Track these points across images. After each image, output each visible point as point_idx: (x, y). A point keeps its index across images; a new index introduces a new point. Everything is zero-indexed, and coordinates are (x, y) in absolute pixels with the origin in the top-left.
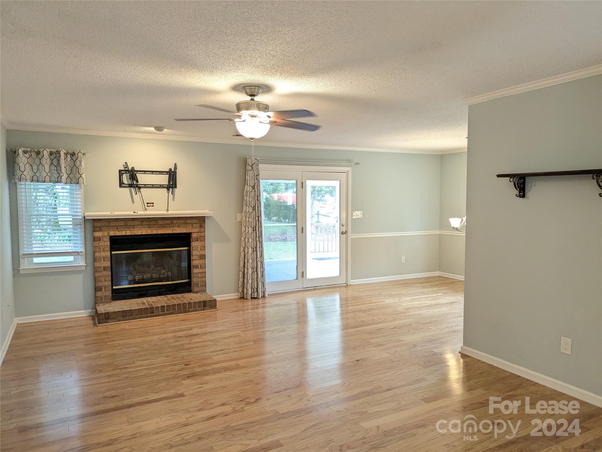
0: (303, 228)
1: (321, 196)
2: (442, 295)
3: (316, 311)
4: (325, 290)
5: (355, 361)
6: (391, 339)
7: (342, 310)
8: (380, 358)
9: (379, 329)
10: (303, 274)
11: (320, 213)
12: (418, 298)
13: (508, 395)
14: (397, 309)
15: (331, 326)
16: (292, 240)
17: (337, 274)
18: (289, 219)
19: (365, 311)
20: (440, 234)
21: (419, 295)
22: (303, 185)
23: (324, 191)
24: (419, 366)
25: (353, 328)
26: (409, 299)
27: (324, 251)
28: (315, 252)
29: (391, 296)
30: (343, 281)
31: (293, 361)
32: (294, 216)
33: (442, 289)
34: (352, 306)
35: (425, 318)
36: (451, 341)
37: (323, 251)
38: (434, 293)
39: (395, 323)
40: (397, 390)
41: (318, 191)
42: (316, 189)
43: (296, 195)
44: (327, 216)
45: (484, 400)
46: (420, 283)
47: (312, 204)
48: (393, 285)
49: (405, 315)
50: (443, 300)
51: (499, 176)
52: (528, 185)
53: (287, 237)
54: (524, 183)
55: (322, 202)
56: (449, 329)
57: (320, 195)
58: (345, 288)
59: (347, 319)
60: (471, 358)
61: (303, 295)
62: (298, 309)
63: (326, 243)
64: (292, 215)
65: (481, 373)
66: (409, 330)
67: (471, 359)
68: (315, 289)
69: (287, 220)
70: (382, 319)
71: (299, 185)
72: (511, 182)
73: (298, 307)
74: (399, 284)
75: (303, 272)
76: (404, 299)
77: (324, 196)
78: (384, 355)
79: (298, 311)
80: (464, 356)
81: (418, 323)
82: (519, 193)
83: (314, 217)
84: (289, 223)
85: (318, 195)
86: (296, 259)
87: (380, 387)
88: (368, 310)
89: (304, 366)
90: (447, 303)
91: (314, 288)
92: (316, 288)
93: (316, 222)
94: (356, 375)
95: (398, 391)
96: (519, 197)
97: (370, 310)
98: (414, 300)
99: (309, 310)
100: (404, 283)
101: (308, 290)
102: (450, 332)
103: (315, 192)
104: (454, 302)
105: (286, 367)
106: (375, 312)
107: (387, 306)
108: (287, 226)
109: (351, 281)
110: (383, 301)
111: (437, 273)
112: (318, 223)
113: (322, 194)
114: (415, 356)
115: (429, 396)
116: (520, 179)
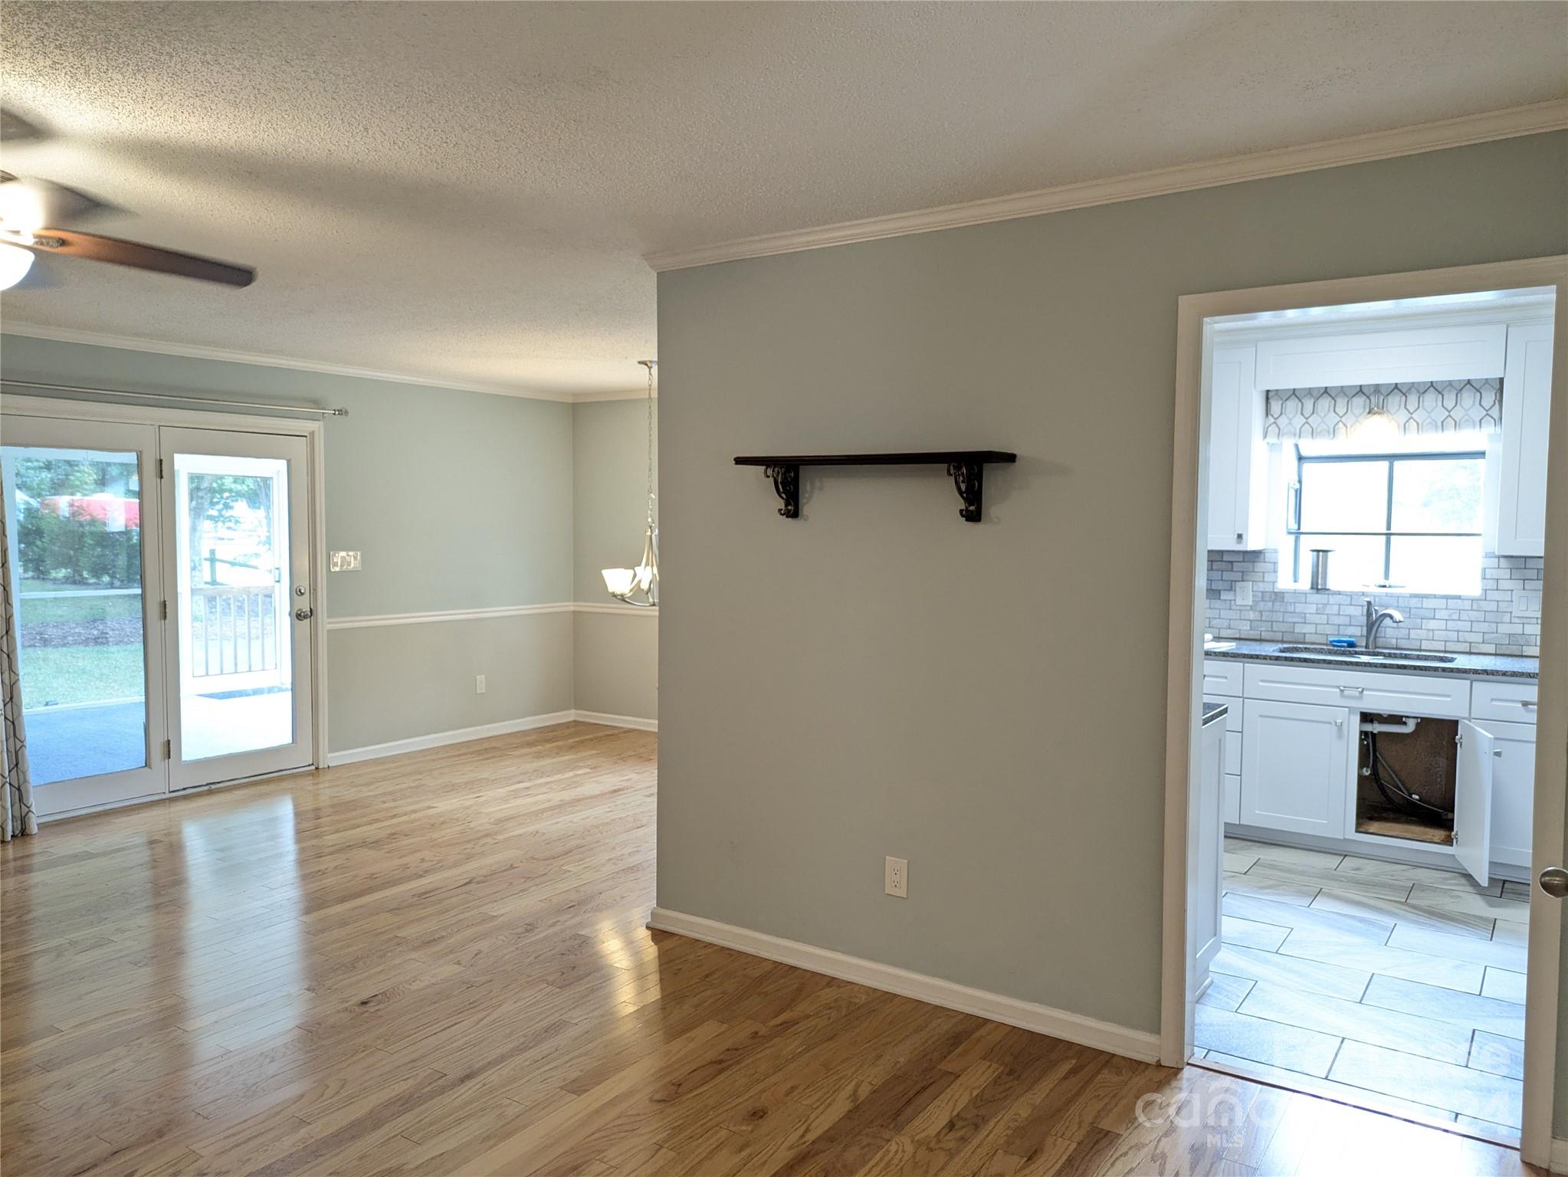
0: (165, 605)
1: (220, 506)
2: (588, 773)
3: (219, 862)
4: (246, 791)
5: (356, 1008)
6: (461, 917)
7: (302, 851)
8: (433, 981)
9: (425, 893)
10: (169, 749)
11: (218, 556)
12: (526, 788)
13: (777, 1026)
14: (472, 825)
15: (271, 904)
16: (126, 640)
17: (284, 737)
18: (113, 577)
19: (376, 844)
20: (574, 612)
21: (530, 780)
22: (162, 470)
23: (231, 491)
24: (546, 985)
25: (342, 900)
26: (501, 792)
27: (238, 671)
28: (207, 674)
29: (451, 789)
30: (303, 759)
31: (141, 1044)
32: (130, 566)
33: (586, 756)
34: (337, 831)
35: (550, 843)
36: (623, 898)
37: (233, 671)
38: (568, 770)
39: (472, 868)
40: (490, 1072)
41: (212, 491)
42: (205, 485)
43: (137, 501)
44: (241, 565)
45: (723, 1053)
46: (529, 744)
47: (194, 529)
48: (454, 756)
49: (496, 841)
50: (590, 788)
51: (740, 461)
52: (806, 487)
53: (108, 630)
54: (796, 481)
55: (224, 522)
56: (615, 864)
57: (218, 503)
58: (311, 778)
59: (324, 874)
60: (678, 937)
61: (169, 813)
62: (154, 864)
63: (242, 644)
64: (122, 561)
65: (707, 976)
66: (511, 883)
67: (678, 940)
68: (211, 790)
69: (104, 579)
70: (432, 861)
71: (150, 468)
72: (768, 477)
73: (153, 855)
74: (472, 753)
75: (169, 741)
76: (488, 794)
77: (231, 508)
78: (447, 970)
79: (153, 868)
80: (659, 935)
81: (533, 858)
82: (786, 506)
83: (199, 568)
84: (112, 588)
85: (212, 504)
86: (143, 699)
87: (442, 1075)
88: (388, 838)
89: (179, 1056)
90: (603, 794)
91: (207, 788)
92: (213, 787)
93: (206, 583)
94: (363, 1051)
95: (492, 1077)
96: (787, 517)
97: (393, 836)
98: (516, 794)
99: (190, 863)
100: (486, 749)
101: (185, 797)
102: (617, 873)
103: (200, 494)
104: (619, 790)
105: (114, 1071)
106: (412, 840)
107: (442, 819)
108: (107, 597)
109: (329, 755)
110: (430, 808)
111: (570, 715)
112: (213, 585)
113: (223, 501)
114: (532, 958)
115: (581, 1071)
116: (788, 471)
